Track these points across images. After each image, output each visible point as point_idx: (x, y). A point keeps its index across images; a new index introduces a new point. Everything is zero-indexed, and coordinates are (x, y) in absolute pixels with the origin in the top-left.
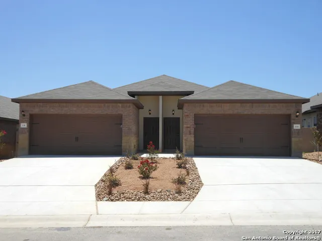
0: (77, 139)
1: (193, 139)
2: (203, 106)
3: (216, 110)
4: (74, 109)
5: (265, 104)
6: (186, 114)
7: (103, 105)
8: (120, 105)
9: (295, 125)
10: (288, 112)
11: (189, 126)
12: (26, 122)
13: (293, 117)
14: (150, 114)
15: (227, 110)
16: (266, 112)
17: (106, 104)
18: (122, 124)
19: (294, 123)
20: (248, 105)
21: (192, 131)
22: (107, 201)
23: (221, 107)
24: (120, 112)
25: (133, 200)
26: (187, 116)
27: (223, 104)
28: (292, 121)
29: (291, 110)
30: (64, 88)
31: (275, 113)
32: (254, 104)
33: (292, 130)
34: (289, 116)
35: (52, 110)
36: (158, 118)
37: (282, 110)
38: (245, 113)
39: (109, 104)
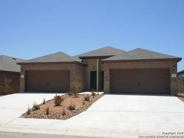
0: (48, 83)
1: (109, 84)
3: (123, 66)
4: (46, 67)
5: (153, 62)
8: (69, 65)
10: (168, 67)
11: (106, 76)
12: (24, 75)
13: (171, 69)
14: (94, 69)
15: (129, 66)
16: (153, 67)
18: (70, 75)
19: (172, 74)
20: (142, 62)
21: (109, 79)
22: (24, 117)
23: (125, 64)
24: (69, 69)
25: (36, 118)
26: (106, 70)
28: (171, 72)
29: (170, 65)
31: (159, 67)
32: (145, 62)
33: (171, 77)
34: (169, 69)
35: (36, 68)
36: (96, 72)
37: (163, 65)
38: (140, 68)
39: (63, 64)
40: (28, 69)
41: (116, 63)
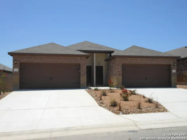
1: (121, 78)
2: (127, 59)
3: (133, 62)
4: (50, 60)
6: (117, 64)
7: (68, 57)
8: (79, 58)
9: (173, 70)
10: (170, 63)
11: (119, 70)
12: (18, 68)
13: (172, 66)
16: (159, 63)
17: (71, 57)
18: (80, 69)
19: (173, 69)
20: (150, 59)
21: (121, 73)
24: (79, 62)
26: (118, 65)
27: (137, 58)
28: (172, 68)
30: (38, 46)
32: (153, 59)
33: (172, 73)
35: (35, 60)
39: (72, 57)
40: (25, 60)
41: (128, 58)
